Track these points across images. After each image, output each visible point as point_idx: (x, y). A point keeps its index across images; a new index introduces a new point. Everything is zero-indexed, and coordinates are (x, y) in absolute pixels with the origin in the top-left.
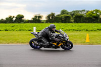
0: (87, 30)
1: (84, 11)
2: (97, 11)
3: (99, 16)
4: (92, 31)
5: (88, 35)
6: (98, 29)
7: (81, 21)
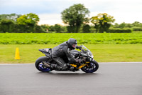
0: (17, 43)
1: (14, 15)
2: (32, 15)
3: (35, 22)
4: (24, 44)
5: (17, 49)
6: (32, 42)
7: (10, 29)
